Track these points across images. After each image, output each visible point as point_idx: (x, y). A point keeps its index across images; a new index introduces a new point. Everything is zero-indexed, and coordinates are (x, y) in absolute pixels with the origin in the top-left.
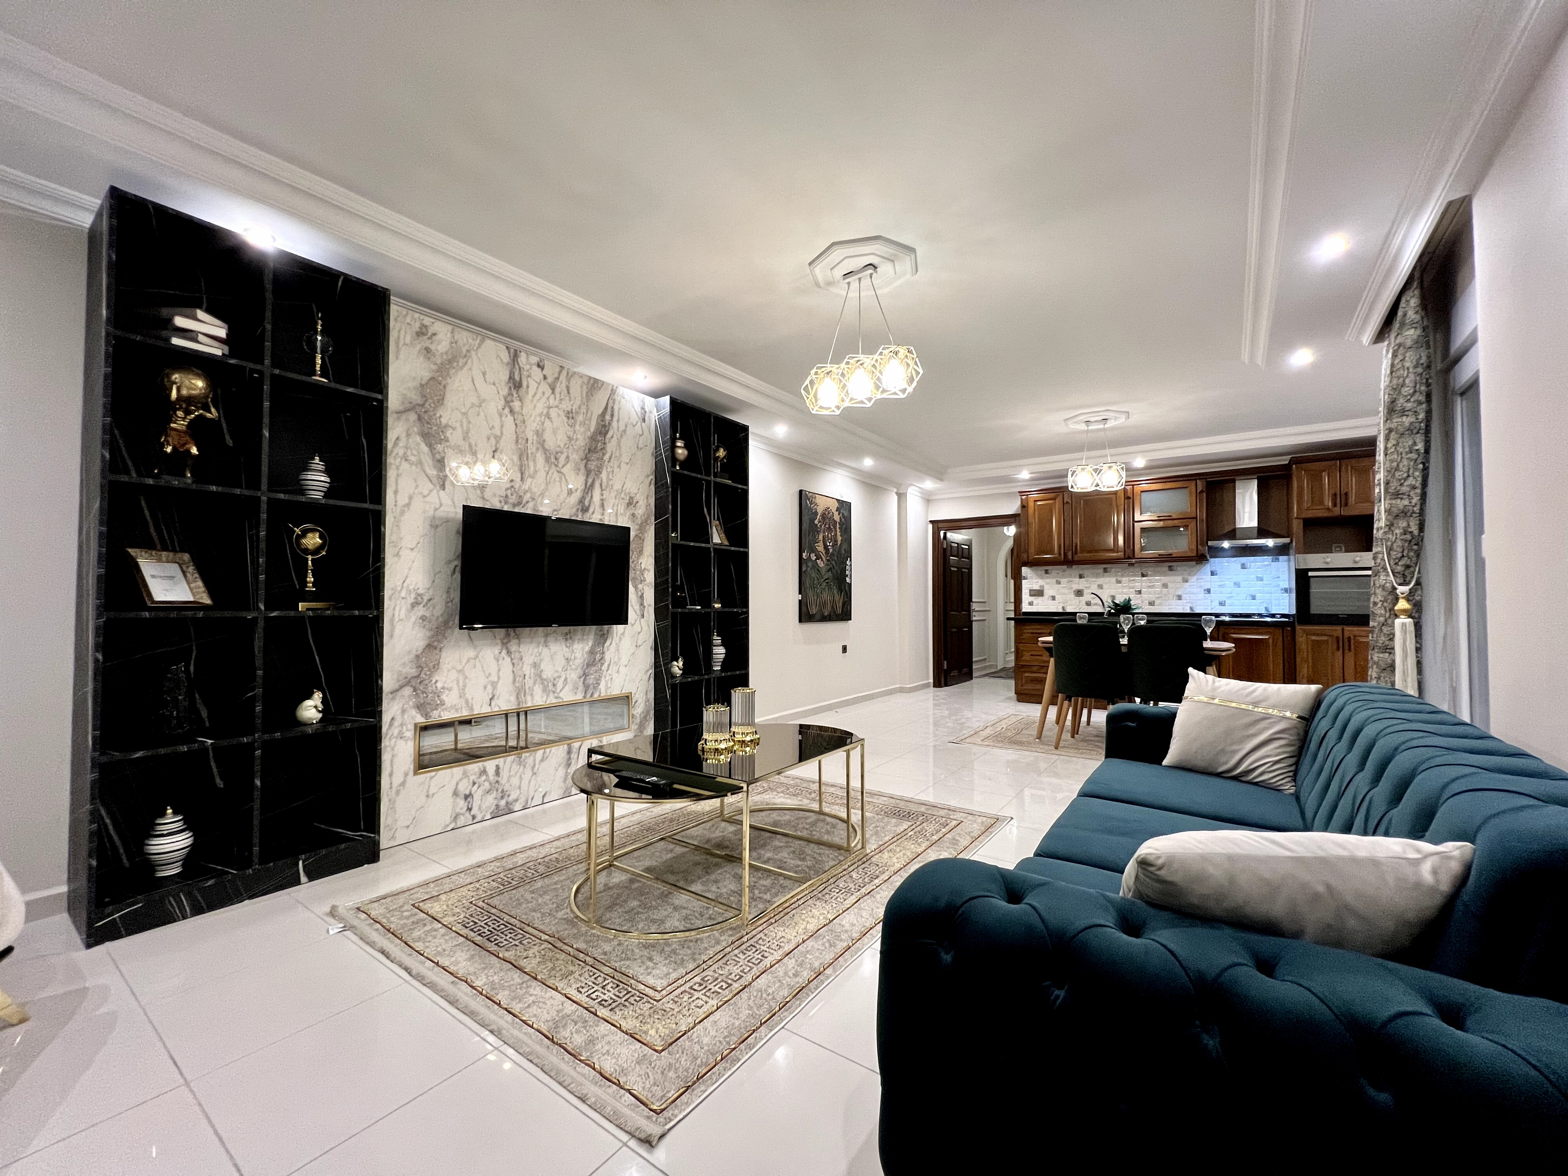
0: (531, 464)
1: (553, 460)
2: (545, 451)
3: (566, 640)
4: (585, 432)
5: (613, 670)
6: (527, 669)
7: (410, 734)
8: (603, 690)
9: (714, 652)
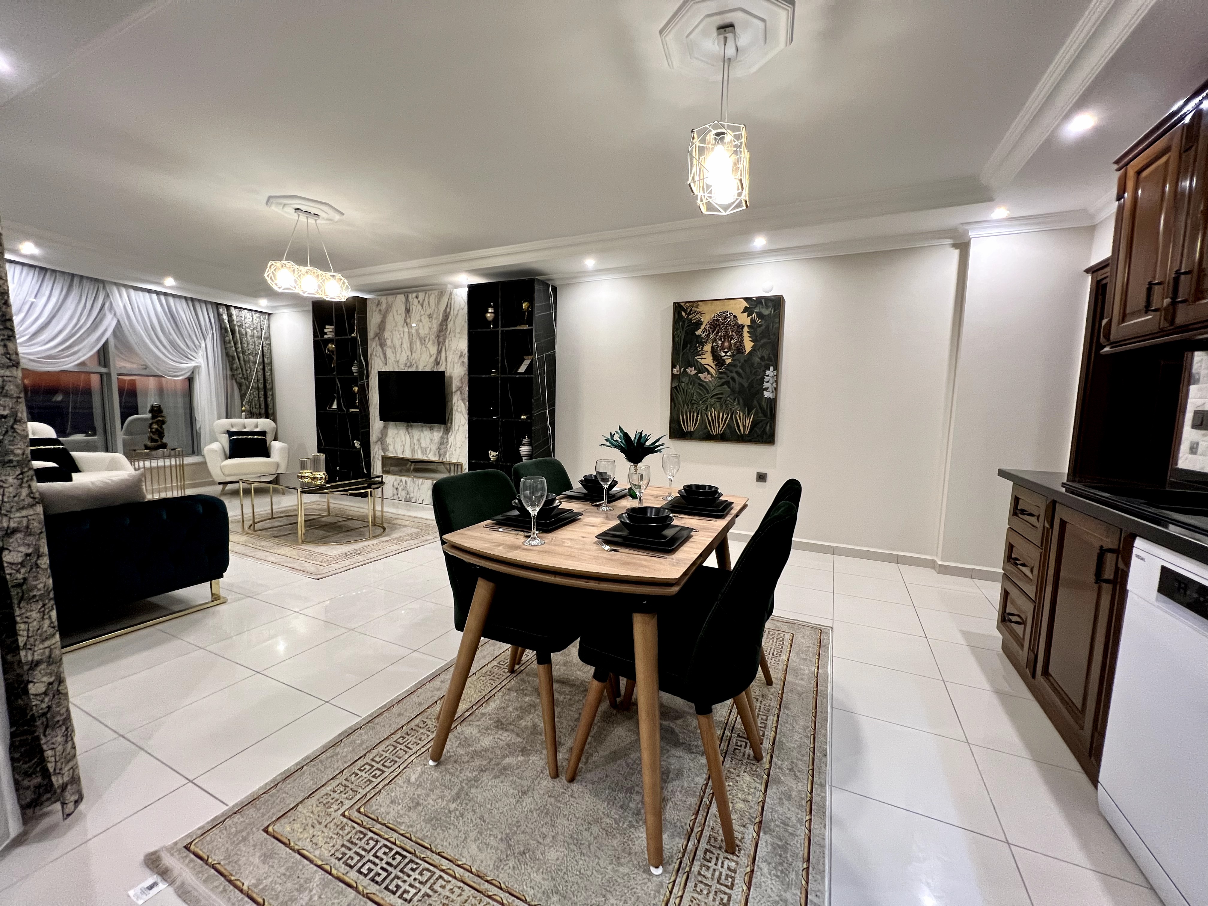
0: (415, 346)
1: (423, 342)
2: (420, 338)
3: (431, 430)
4: (437, 323)
5: (453, 448)
6: (415, 442)
7: (380, 458)
8: (448, 459)
9: (521, 449)
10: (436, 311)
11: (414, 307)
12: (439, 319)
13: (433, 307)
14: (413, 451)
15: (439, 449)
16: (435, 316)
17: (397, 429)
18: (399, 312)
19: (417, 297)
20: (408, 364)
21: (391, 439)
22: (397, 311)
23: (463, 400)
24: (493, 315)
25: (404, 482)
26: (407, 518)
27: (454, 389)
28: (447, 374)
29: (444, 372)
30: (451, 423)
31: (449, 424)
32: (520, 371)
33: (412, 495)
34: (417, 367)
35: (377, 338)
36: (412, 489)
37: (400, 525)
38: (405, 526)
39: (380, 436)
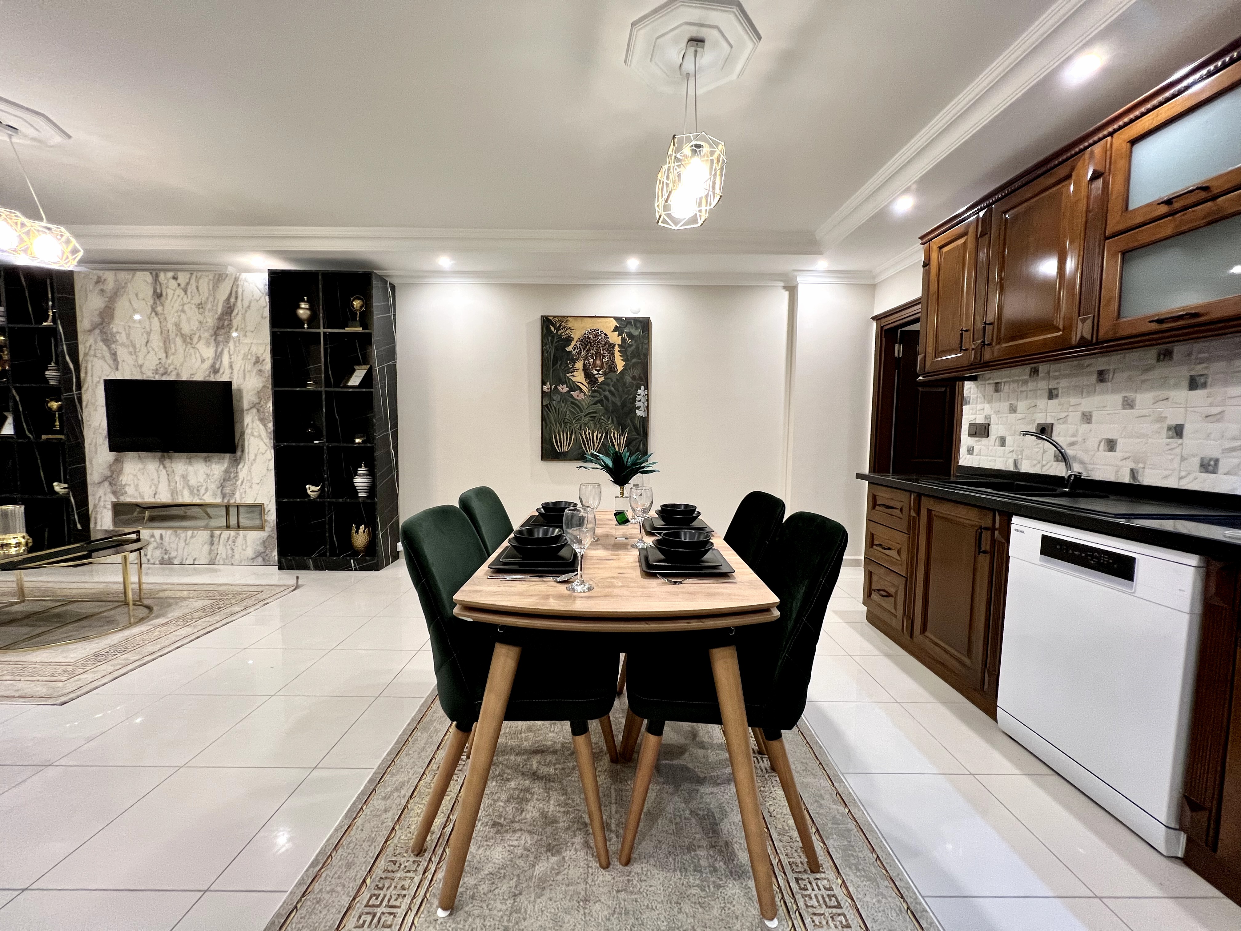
0: (173, 346)
1: (189, 340)
2: (182, 335)
3: (206, 461)
4: (213, 316)
5: (246, 485)
6: (177, 478)
7: (109, 506)
8: (238, 498)
9: (355, 480)
10: (211, 299)
11: (170, 292)
12: (217, 310)
13: (206, 295)
14: (173, 492)
15: (222, 486)
16: (209, 306)
17: (143, 463)
18: (141, 296)
19: (175, 278)
20: (161, 370)
21: (131, 477)
22: (137, 295)
23: (262, 420)
24: (308, 312)
25: (158, 537)
26: (180, 587)
27: (246, 406)
28: (234, 386)
29: (229, 384)
30: (243, 451)
31: (239, 453)
32: (350, 383)
33: (173, 554)
34: (178, 375)
35: (97, 331)
36: (174, 546)
37: (173, 598)
38: (185, 599)
39: (108, 473)
